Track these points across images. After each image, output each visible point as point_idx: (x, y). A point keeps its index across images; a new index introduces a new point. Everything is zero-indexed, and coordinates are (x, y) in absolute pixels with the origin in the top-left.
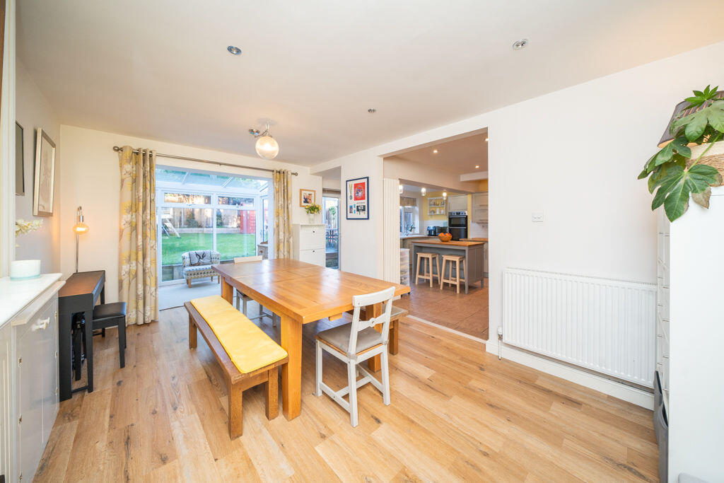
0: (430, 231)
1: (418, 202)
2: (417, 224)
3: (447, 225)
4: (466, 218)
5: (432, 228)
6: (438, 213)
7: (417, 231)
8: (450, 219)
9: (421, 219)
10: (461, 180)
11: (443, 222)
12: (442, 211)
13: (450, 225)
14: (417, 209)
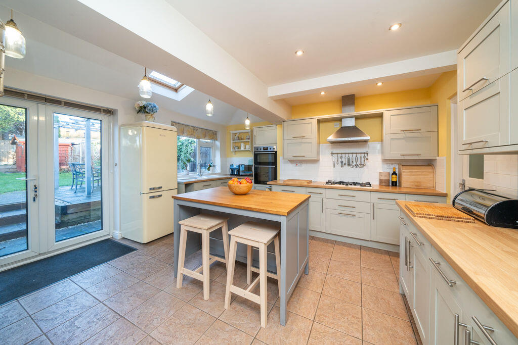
0: (233, 170)
1: (219, 136)
2: (217, 160)
3: (252, 163)
4: (275, 154)
5: (235, 167)
6: (242, 148)
7: (218, 169)
8: (256, 156)
9: (224, 156)
10: (270, 95)
11: (247, 159)
12: (248, 147)
13: (256, 161)
14: (218, 143)
